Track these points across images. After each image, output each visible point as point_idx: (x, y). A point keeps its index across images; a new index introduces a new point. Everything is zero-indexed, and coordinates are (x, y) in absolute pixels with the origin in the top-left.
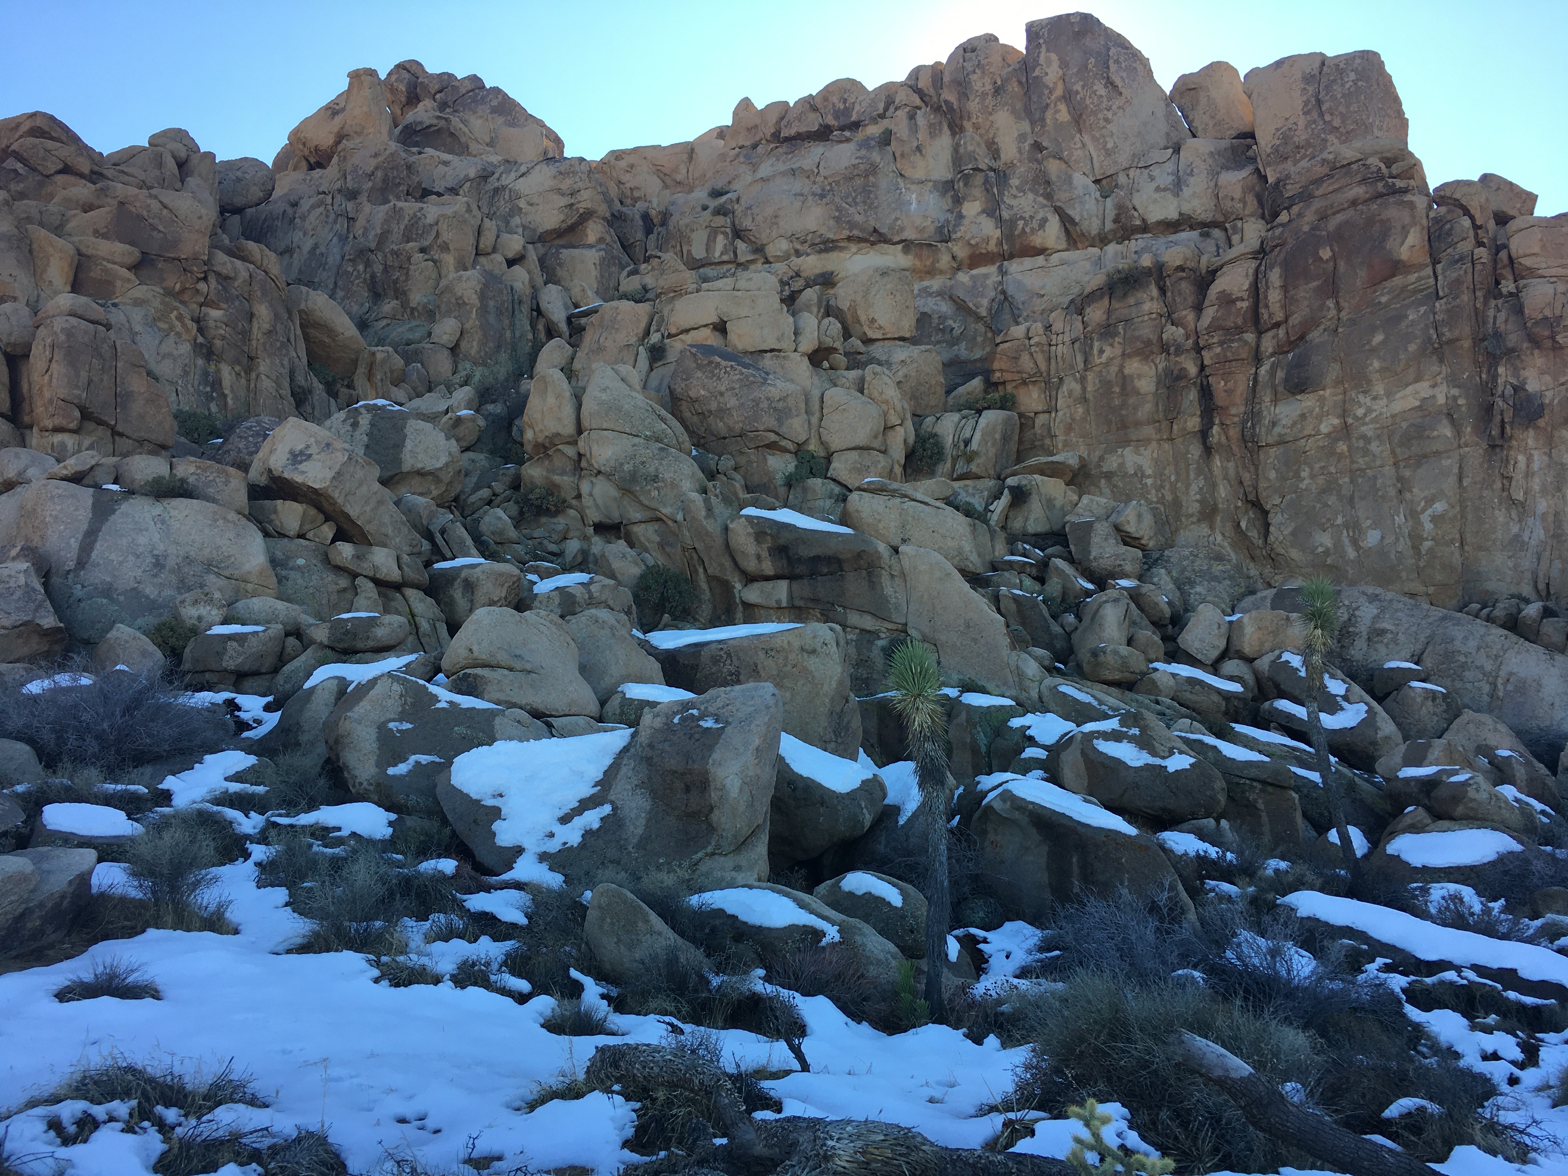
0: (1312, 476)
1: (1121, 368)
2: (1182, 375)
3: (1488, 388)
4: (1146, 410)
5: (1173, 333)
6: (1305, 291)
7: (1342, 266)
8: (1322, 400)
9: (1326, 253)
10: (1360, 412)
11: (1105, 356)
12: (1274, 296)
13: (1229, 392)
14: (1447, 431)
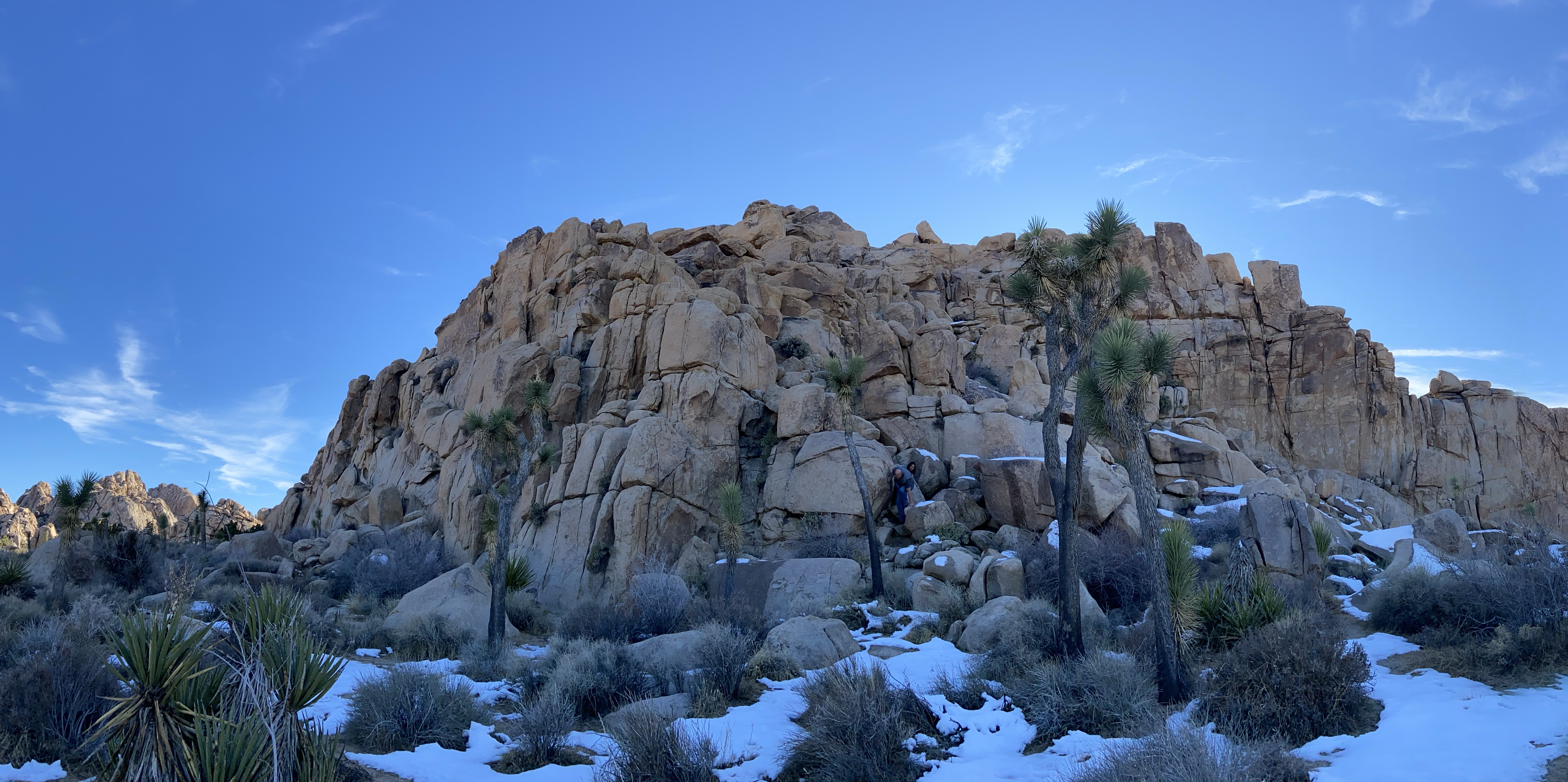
0: (1311, 426)
1: (1234, 375)
2: (1261, 381)
3: (1370, 401)
4: (1244, 392)
5: (1254, 363)
6: (1312, 357)
7: (1326, 350)
8: (1316, 397)
9: (1321, 344)
10: (1329, 403)
11: (1225, 369)
12: (1299, 356)
13: (1280, 390)
14: (1357, 415)
